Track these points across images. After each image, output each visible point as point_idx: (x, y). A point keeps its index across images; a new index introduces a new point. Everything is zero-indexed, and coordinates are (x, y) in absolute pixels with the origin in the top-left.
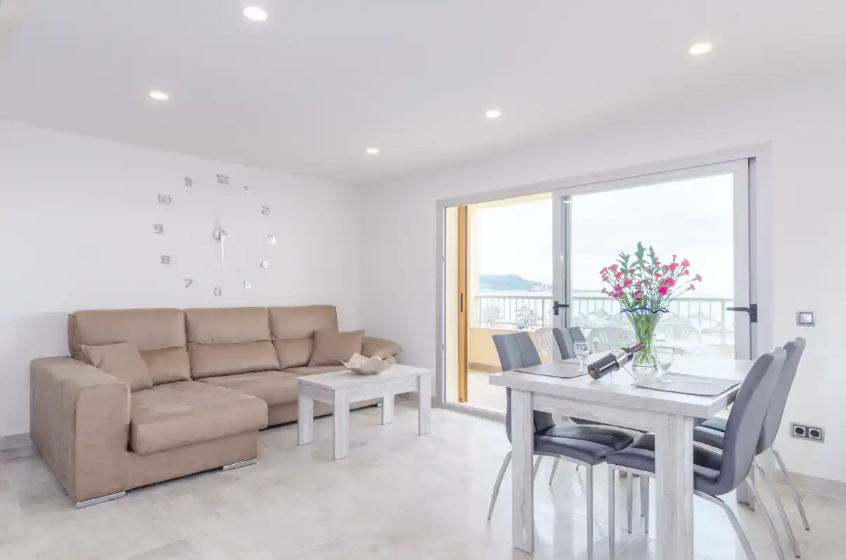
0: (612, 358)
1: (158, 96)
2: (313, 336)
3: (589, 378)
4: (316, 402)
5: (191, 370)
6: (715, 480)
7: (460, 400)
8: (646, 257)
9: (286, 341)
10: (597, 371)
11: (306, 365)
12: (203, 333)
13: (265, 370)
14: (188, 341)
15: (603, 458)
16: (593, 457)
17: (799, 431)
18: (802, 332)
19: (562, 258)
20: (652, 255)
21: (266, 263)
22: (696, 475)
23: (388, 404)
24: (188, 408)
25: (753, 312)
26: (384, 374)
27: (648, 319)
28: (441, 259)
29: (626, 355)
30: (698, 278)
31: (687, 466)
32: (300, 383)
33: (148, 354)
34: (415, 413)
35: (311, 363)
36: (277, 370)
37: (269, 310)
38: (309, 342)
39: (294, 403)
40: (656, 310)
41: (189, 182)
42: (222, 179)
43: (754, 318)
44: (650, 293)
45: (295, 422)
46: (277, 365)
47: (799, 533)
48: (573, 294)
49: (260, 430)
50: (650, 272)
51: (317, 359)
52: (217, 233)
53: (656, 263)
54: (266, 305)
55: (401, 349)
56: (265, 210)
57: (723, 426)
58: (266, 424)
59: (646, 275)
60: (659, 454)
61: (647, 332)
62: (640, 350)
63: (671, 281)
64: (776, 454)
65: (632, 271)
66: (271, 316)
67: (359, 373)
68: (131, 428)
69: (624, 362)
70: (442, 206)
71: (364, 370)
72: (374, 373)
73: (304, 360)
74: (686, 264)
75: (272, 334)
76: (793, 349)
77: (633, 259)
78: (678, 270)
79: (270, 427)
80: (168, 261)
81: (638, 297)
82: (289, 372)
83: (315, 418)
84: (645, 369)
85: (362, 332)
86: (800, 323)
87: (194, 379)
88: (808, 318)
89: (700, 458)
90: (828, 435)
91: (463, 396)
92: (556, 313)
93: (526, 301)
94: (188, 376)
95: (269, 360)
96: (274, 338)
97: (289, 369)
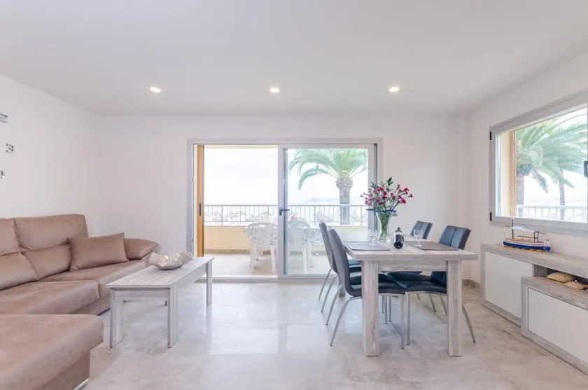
2: (68, 243)
9: (38, 250)
11: (68, 270)
13: (20, 284)
32: (111, 287)
35: (74, 267)
36: (35, 281)
37: (14, 220)
38: (65, 250)
46: (33, 276)
51: (79, 262)
54: (11, 217)
55: (157, 245)
66: (18, 227)
70: (191, 143)
73: (63, 264)
75: (21, 246)
82: (49, 281)
85: (122, 234)
92: (280, 214)
96: (24, 249)
97: (47, 278)
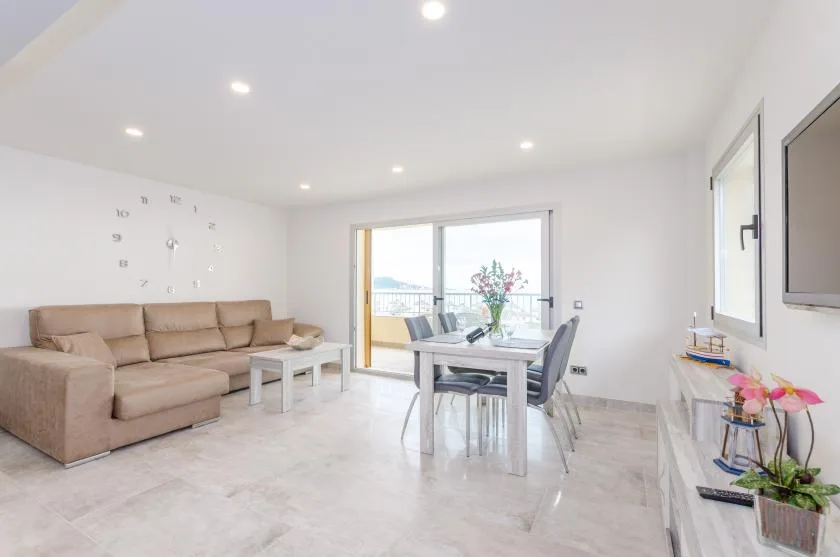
0: (480, 330)
1: (134, 132)
2: (253, 324)
3: (467, 343)
4: (263, 371)
5: (150, 354)
6: (537, 397)
7: (366, 366)
8: (498, 270)
9: (232, 328)
10: (471, 338)
11: (248, 346)
12: (160, 322)
13: (214, 351)
14: (146, 330)
15: (475, 391)
16: (468, 391)
17: (575, 370)
18: (578, 313)
19: (439, 268)
20: (500, 268)
21: (213, 267)
22: (528, 395)
23: (317, 370)
24: (162, 382)
25: (551, 301)
26: (316, 349)
27: (498, 306)
28: (353, 267)
29: (488, 328)
30: (526, 282)
31: (524, 391)
32: (251, 357)
33: (112, 342)
34: (338, 376)
35: (253, 344)
36: (224, 350)
37: (216, 304)
38: (250, 328)
39: (247, 373)
40: (502, 300)
41: (145, 200)
42: (173, 199)
43: (551, 305)
44: (499, 291)
45: (248, 388)
46: (224, 346)
47: (576, 426)
48: (446, 291)
49: (223, 395)
50: (499, 278)
51: (256, 341)
52: (170, 242)
53: (502, 272)
54: (214, 301)
55: (323, 331)
56: (212, 226)
57: (541, 370)
58: (228, 390)
59: (497, 279)
60: (509, 386)
61: (497, 314)
62: (494, 325)
63: (511, 284)
64: (565, 384)
65: (489, 277)
66: (218, 309)
67: (298, 349)
68: (115, 400)
69: (487, 332)
70: (354, 229)
71: (302, 346)
72: (309, 349)
73: (246, 341)
74: (519, 273)
75: (219, 323)
76: (574, 321)
77: (490, 269)
78: (515, 276)
79: (231, 392)
80: (126, 265)
81: (493, 295)
82: (234, 352)
83: (263, 384)
84: (496, 336)
85: (293, 319)
86: (576, 308)
87: (153, 360)
88: (579, 305)
89: (530, 387)
90: (588, 372)
91: (368, 363)
92: (435, 304)
93: (399, 296)
94: (148, 359)
95: (217, 343)
96: (221, 326)
97: (234, 349)
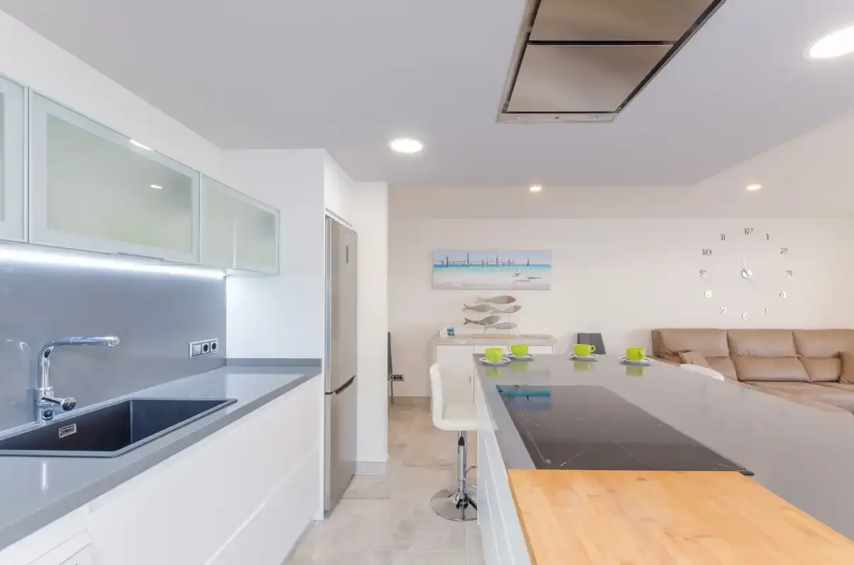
1: (754, 188)
2: (840, 356)
5: (737, 374)
9: (811, 358)
11: (838, 381)
12: (743, 347)
13: (798, 381)
14: (731, 353)
21: (785, 294)
35: (842, 380)
36: (808, 382)
37: (793, 331)
38: (836, 362)
41: (723, 237)
42: (747, 232)
46: (807, 378)
51: (847, 377)
54: (790, 328)
56: (784, 251)
66: (795, 336)
73: (834, 376)
75: (797, 352)
87: (740, 381)
94: (736, 378)
95: (800, 373)
96: (800, 356)
97: (820, 382)
